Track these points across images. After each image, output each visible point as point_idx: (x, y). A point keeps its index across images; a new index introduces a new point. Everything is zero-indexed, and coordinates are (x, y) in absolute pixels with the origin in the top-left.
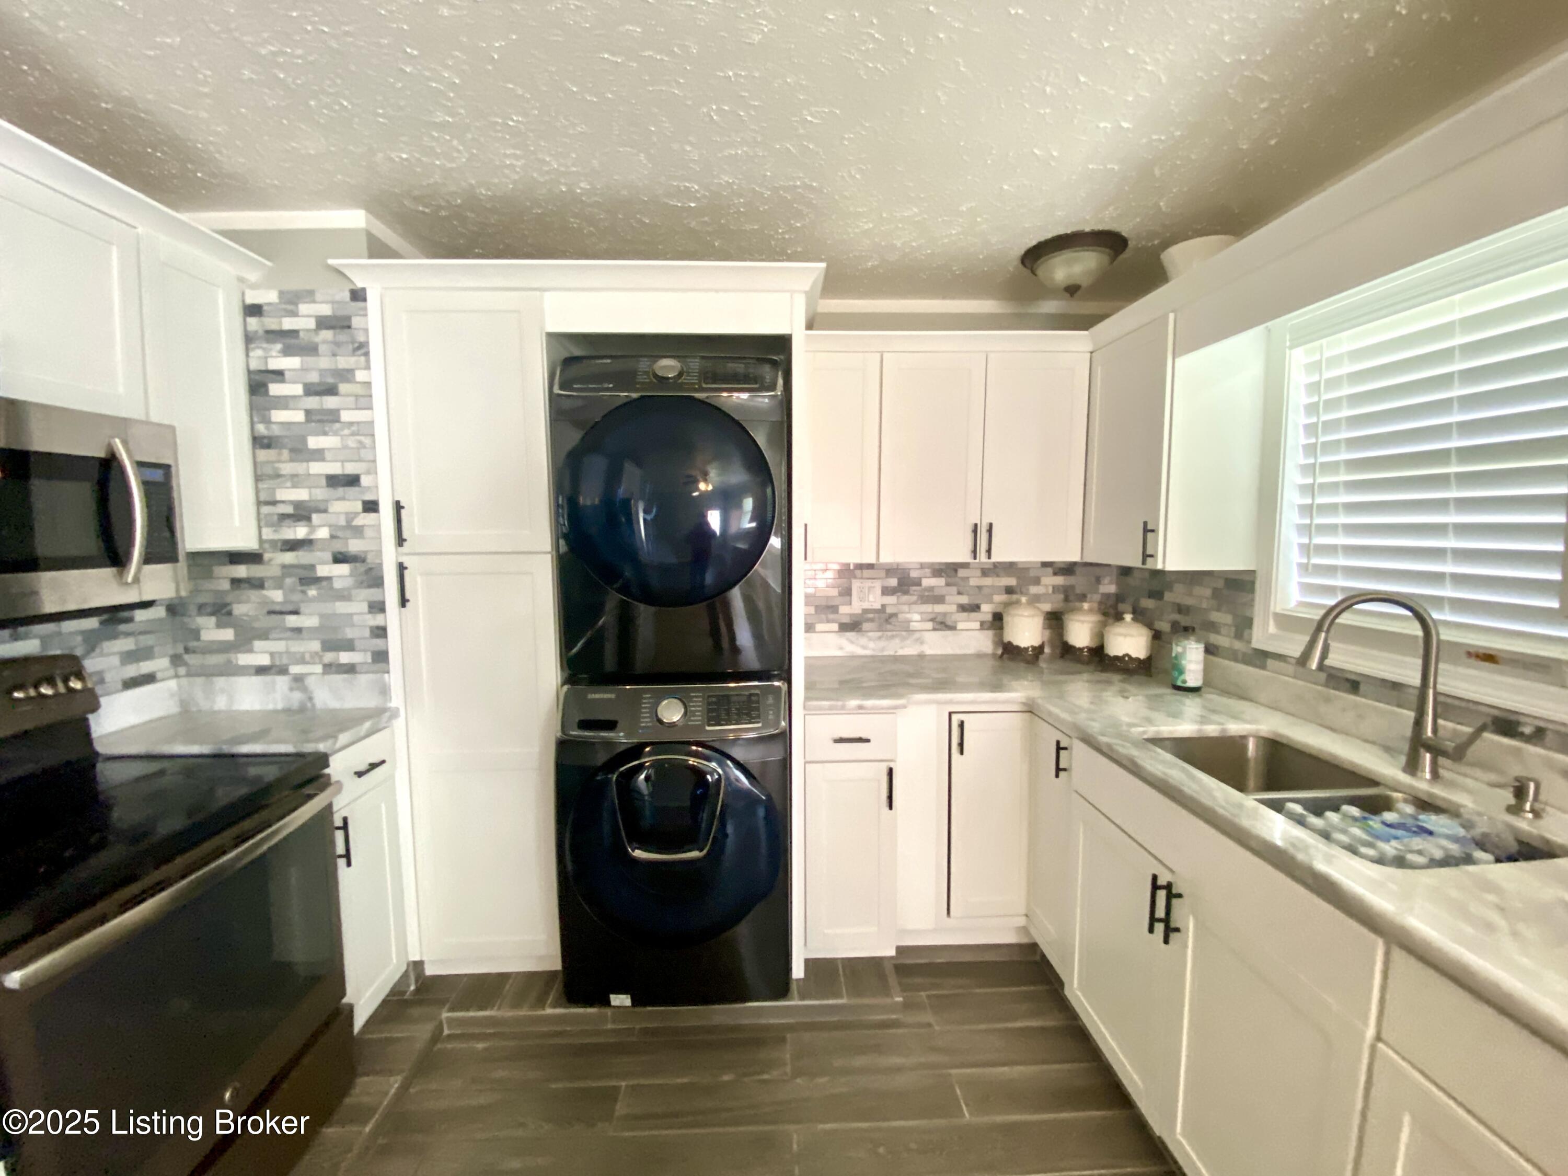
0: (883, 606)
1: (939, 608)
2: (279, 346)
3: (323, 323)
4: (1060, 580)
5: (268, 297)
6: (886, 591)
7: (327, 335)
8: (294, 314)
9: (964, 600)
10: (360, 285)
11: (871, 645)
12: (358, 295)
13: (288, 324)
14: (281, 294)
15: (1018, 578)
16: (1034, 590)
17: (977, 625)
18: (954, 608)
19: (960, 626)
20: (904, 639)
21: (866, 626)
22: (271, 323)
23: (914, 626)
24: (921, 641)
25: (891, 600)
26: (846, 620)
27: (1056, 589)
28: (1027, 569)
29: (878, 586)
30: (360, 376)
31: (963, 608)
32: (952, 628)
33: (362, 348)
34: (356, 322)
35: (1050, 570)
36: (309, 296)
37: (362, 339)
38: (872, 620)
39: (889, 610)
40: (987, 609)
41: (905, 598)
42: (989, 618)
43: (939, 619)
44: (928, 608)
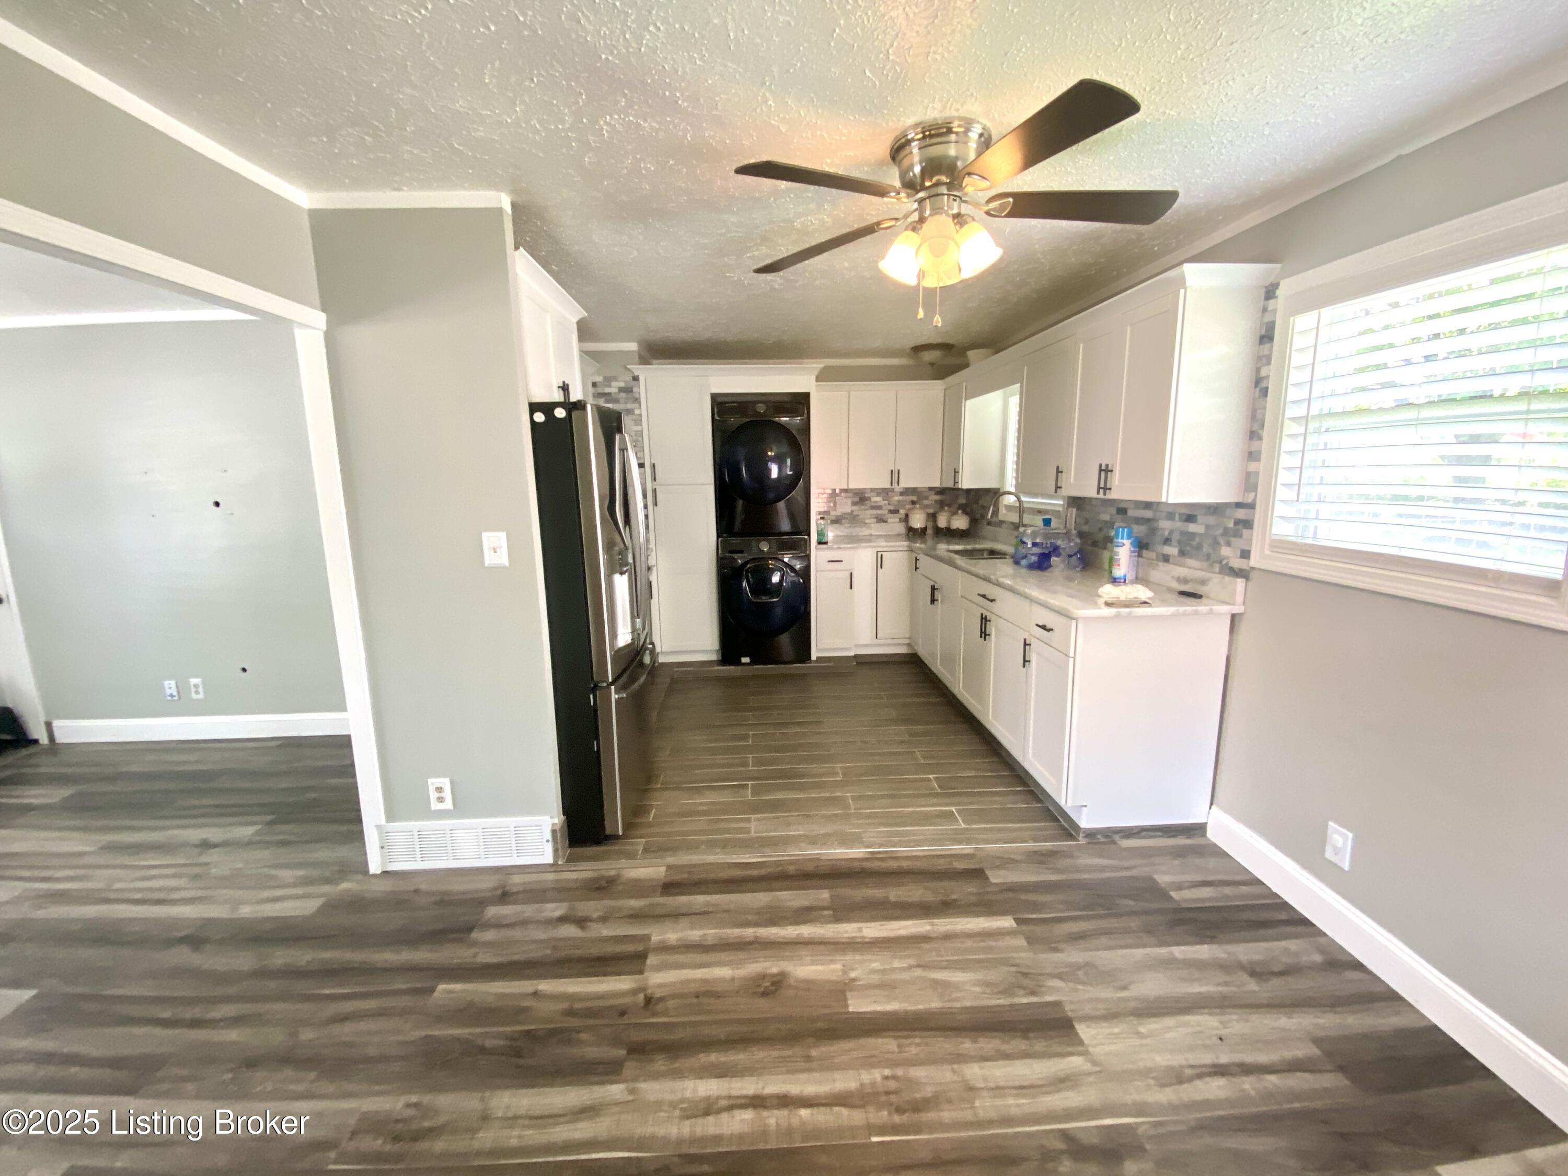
0: (852, 511)
1: (879, 512)
2: (603, 399)
3: (621, 390)
4: (937, 497)
5: (599, 379)
6: (854, 504)
7: (623, 395)
8: (610, 386)
9: (892, 508)
10: (636, 374)
11: (846, 530)
12: (636, 379)
13: (607, 390)
14: (604, 378)
15: (918, 496)
16: (926, 502)
17: (898, 520)
18: (886, 512)
19: (889, 521)
20: (862, 527)
21: (844, 521)
22: (600, 390)
23: (867, 521)
24: (869, 528)
25: (855, 508)
26: (834, 518)
27: (936, 501)
28: (922, 492)
29: (849, 501)
30: (637, 412)
31: (891, 512)
32: (886, 522)
33: (637, 400)
34: (635, 390)
35: (933, 493)
36: (615, 379)
37: (637, 396)
38: (847, 518)
39: (855, 513)
40: (902, 512)
41: (863, 507)
42: (903, 516)
43: (880, 517)
44: (875, 512)
